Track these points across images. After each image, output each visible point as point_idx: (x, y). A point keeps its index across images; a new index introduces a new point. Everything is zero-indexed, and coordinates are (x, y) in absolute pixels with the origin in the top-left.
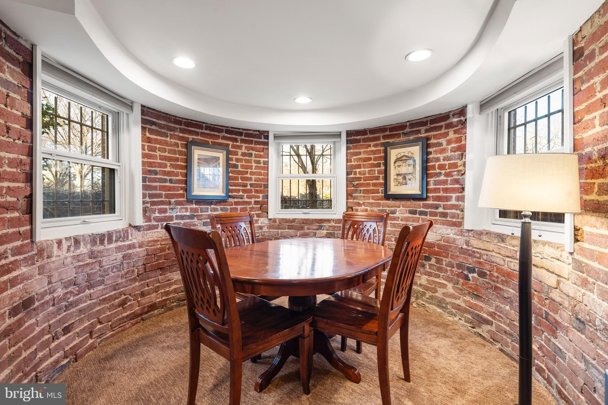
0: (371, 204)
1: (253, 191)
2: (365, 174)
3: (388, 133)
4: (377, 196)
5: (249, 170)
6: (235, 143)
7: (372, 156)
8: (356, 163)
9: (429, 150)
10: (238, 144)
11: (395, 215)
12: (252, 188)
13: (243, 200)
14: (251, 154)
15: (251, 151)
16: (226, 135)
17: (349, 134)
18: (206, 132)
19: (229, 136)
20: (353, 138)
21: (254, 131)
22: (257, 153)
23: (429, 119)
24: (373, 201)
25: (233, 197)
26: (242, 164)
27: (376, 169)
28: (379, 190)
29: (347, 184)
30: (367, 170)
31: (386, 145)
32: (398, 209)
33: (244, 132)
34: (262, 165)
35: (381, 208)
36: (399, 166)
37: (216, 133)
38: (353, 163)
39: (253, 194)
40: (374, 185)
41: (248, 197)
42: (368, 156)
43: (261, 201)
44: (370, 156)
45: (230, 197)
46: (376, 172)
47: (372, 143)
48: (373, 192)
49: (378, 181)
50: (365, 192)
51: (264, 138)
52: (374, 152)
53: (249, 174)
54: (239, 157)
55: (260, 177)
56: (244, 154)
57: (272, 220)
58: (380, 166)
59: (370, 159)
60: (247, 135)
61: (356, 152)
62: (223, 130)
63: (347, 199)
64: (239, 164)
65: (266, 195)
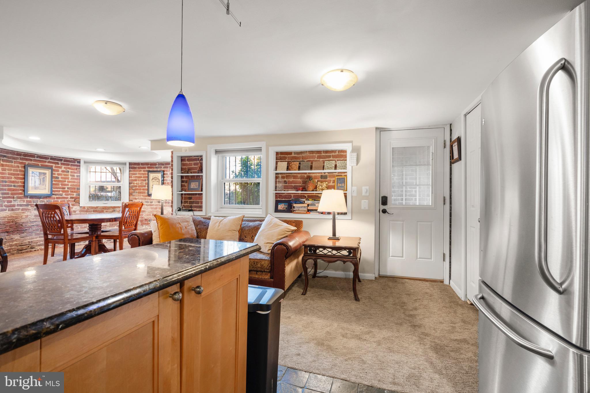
0: (142, 199)
1: (70, 191)
2: (139, 184)
3: (149, 166)
4: (145, 195)
5: (67, 180)
6: (57, 165)
7: (142, 176)
8: (134, 179)
9: (164, 176)
10: (60, 165)
11: (152, 204)
12: (68, 190)
13: (62, 196)
14: (68, 171)
15: (68, 170)
16: (51, 161)
17: (130, 164)
18: (37, 159)
19: (53, 161)
20: (133, 166)
21: (70, 159)
22: (72, 171)
23: (165, 163)
24: (143, 197)
25: (56, 195)
26: (62, 176)
27: (144, 182)
28: (145, 192)
29: (129, 189)
30: (140, 182)
31: (149, 171)
32: (154, 201)
33: (63, 159)
34: (76, 177)
35: (146, 201)
36: (154, 182)
37: (44, 160)
38: (133, 179)
39: (70, 193)
40: (143, 189)
41: (65, 195)
42: (140, 176)
43: (75, 197)
44: (141, 176)
45: (53, 194)
46: (144, 184)
47: (142, 170)
48: (143, 193)
49: (145, 188)
50: (139, 193)
51: (77, 163)
52: (143, 174)
53: (67, 182)
54: (60, 172)
55: (74, 184)
56: (63, 171)
57: (82, 208)
58: (146, 181)
59: (141, 177)
60: (65, 161)
61: (134, 173)
62: (49, 158)
63: (130, 196)
64: (60, 177)
65: (78, 194)
